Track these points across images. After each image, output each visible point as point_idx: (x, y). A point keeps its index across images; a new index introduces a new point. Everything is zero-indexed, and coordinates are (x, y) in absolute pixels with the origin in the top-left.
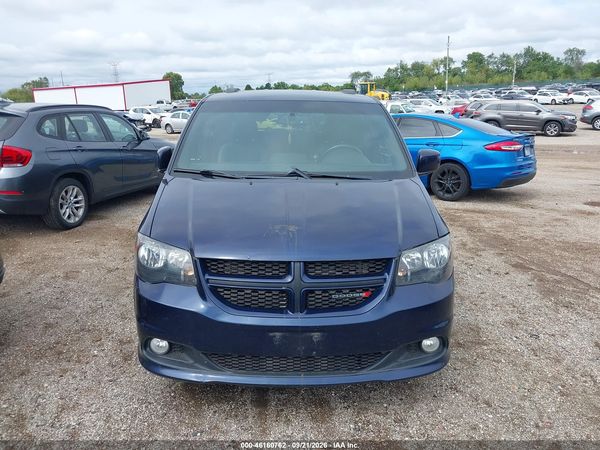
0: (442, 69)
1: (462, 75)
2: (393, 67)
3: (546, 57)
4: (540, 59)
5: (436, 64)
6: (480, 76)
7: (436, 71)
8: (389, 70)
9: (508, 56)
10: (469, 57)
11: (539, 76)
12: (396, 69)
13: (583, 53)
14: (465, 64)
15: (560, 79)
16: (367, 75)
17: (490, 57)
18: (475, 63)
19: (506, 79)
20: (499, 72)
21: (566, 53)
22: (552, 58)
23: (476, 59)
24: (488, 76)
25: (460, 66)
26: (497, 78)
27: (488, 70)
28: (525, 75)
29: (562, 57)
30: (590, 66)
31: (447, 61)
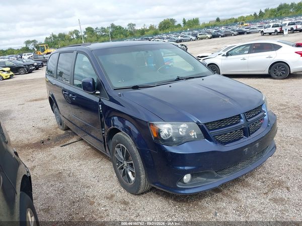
0: (75, 36)
1: (85, 38)
2: (48, 37)
3: (120, 28)
4: (118, 29)
5: (71, 33)
6: (94, 38)
7: (72, 37)
8: (47, 38)
9: (104, 28)
10: (87, 29)
11: (120, 36)
12: (51, 38)
13: (134, 25)
14: (85, 33)
15: (129, 37)
16: (34, 41)
17: (96, 29)
18: (90, 32)
19: (106, 39)
20: (102, 36)
21: (128, 25)
22: (123, 28)
23: (89, 30)
24: (98, 38)
25: (83, 34)
26: (102, 39)
27: (97, 35)
28: (114, 36)
29: (127, 27)
30: (139, 30)
31: (76, 32)
